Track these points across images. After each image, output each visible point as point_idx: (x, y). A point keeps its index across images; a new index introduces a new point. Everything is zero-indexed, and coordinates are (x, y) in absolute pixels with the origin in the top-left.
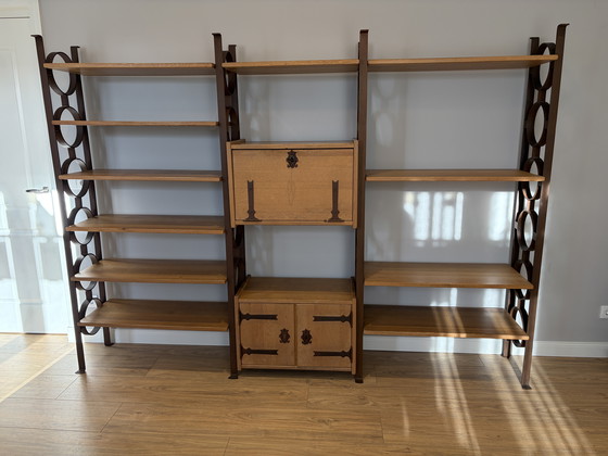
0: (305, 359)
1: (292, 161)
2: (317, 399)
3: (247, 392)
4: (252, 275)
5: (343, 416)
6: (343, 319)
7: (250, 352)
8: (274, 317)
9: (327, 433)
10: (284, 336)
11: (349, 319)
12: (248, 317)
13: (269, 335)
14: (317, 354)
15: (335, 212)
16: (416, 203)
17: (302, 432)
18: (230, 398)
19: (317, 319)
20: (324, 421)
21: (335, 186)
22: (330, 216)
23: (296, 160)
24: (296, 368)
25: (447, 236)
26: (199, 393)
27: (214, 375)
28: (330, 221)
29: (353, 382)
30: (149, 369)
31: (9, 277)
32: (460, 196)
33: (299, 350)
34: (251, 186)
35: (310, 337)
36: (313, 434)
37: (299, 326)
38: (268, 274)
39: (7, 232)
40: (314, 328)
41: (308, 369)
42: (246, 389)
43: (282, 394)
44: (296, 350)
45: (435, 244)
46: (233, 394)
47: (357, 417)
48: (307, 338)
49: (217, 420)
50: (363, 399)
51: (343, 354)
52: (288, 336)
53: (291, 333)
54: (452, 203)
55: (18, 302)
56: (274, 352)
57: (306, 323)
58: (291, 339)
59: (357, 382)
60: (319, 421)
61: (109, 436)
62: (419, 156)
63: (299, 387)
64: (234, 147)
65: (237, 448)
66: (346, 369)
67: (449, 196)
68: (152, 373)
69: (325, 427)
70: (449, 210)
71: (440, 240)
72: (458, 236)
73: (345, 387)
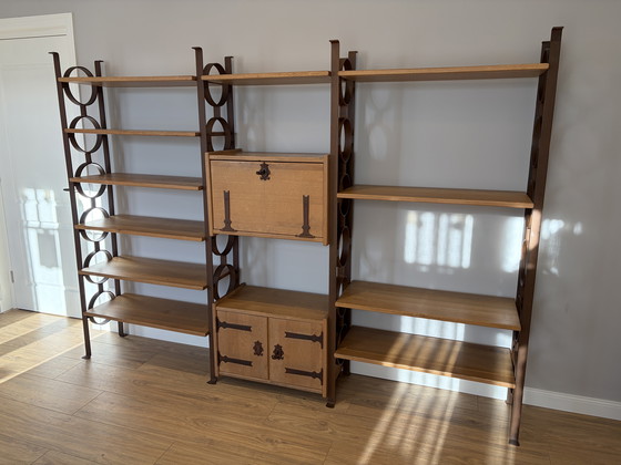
0: (277, 374)
1: (264, 173)
2: (279, 417)
3: (216, 399)
4: (248, 284)
5: (293, 439)
6: (314, 338)
7: (226, 359)
8: (248, 329)
9: (267, 454)
10: (258, 349)
11: (320, 339)
12: (225, 325)
13: (243, 345)
14: (289, 371)
15: (306, 227)
16: (419, 224)
17: (244, 448)
18: (199, 402)
19: (289, 335)
20: (271, 441)
21: (306, 201)
22: (301, 231)
23: (269, 173)
24: (268, 382)
25: (454, 262)
26: (172, 392)
27: (196, 377)
28: (301, 236)
29: (324, 405)
30: (143, 363)
31: (57, 266)
32: (469, 221)
33: (271, 364)
34: (227, 196)
35: (282, 353)
36: (254, 452)
37: (271, 340)
38: (263, 285)
39: (56, 225)
40: (286, 344)
41: (280, 385)
42: (217, 396)
43: (247, 406)
44: (268, 365)
45: (441, 271)
46: (203, 399)
47: (306, 443)
48: (278, 354)
49: (174, 422)
50: (324, 425)
51: (314, 375)
52: (261, 350)
53: (264, 346)
54: (460, 226)
55: (64, 288)
56: (249, 364)
57: (277, 339)
58: (265, 352)
59: (328, 406)
60: (267, 440)
61: (77, 420)
62: (418, 173)
63: (267, 402)
64: (212, 157)
65: (176, 453)
66: (317, 391)
67: (455, 218)
68: (145, 367)
69: (269, 447)
70: (456, 234)
71: (446, 267)
72: (466, 263)
73: (313, 409)
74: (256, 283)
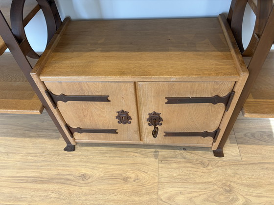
4: (73, 17)
8: (105, 99)
10: (124, 117)
12: (65, 98)
13: (100, 116)
14: (169, 134)
19: (171, 101)
24: (141, 143)
29: (211, 155)
33: (144, 130)
37: (142, 108)
41: (157, 145)
44: (140, 129)
48: (155, 120)
51: (205, 134)
52: (128, 118)
53: (132, 114)
57: (153, 106)
58: (134, 120)
66: (206, 145)
74: (84, 13)
